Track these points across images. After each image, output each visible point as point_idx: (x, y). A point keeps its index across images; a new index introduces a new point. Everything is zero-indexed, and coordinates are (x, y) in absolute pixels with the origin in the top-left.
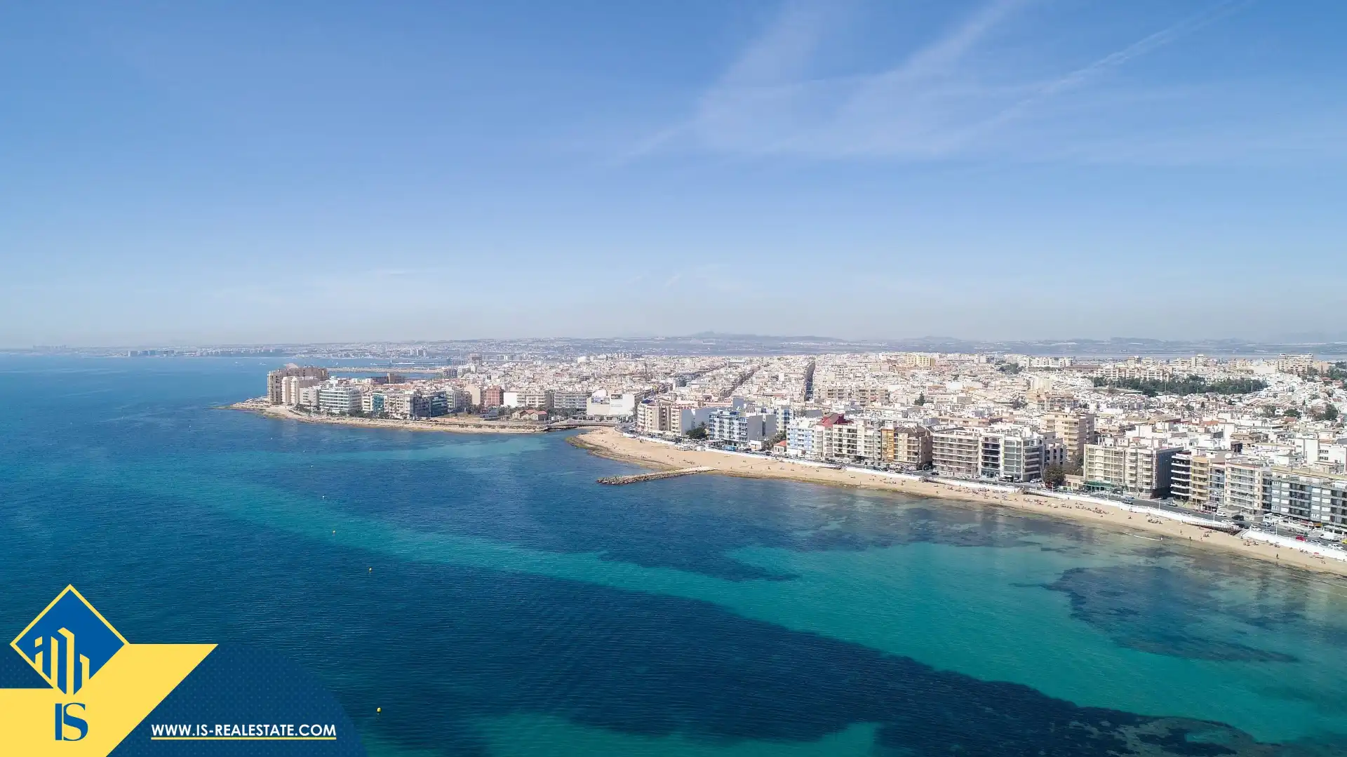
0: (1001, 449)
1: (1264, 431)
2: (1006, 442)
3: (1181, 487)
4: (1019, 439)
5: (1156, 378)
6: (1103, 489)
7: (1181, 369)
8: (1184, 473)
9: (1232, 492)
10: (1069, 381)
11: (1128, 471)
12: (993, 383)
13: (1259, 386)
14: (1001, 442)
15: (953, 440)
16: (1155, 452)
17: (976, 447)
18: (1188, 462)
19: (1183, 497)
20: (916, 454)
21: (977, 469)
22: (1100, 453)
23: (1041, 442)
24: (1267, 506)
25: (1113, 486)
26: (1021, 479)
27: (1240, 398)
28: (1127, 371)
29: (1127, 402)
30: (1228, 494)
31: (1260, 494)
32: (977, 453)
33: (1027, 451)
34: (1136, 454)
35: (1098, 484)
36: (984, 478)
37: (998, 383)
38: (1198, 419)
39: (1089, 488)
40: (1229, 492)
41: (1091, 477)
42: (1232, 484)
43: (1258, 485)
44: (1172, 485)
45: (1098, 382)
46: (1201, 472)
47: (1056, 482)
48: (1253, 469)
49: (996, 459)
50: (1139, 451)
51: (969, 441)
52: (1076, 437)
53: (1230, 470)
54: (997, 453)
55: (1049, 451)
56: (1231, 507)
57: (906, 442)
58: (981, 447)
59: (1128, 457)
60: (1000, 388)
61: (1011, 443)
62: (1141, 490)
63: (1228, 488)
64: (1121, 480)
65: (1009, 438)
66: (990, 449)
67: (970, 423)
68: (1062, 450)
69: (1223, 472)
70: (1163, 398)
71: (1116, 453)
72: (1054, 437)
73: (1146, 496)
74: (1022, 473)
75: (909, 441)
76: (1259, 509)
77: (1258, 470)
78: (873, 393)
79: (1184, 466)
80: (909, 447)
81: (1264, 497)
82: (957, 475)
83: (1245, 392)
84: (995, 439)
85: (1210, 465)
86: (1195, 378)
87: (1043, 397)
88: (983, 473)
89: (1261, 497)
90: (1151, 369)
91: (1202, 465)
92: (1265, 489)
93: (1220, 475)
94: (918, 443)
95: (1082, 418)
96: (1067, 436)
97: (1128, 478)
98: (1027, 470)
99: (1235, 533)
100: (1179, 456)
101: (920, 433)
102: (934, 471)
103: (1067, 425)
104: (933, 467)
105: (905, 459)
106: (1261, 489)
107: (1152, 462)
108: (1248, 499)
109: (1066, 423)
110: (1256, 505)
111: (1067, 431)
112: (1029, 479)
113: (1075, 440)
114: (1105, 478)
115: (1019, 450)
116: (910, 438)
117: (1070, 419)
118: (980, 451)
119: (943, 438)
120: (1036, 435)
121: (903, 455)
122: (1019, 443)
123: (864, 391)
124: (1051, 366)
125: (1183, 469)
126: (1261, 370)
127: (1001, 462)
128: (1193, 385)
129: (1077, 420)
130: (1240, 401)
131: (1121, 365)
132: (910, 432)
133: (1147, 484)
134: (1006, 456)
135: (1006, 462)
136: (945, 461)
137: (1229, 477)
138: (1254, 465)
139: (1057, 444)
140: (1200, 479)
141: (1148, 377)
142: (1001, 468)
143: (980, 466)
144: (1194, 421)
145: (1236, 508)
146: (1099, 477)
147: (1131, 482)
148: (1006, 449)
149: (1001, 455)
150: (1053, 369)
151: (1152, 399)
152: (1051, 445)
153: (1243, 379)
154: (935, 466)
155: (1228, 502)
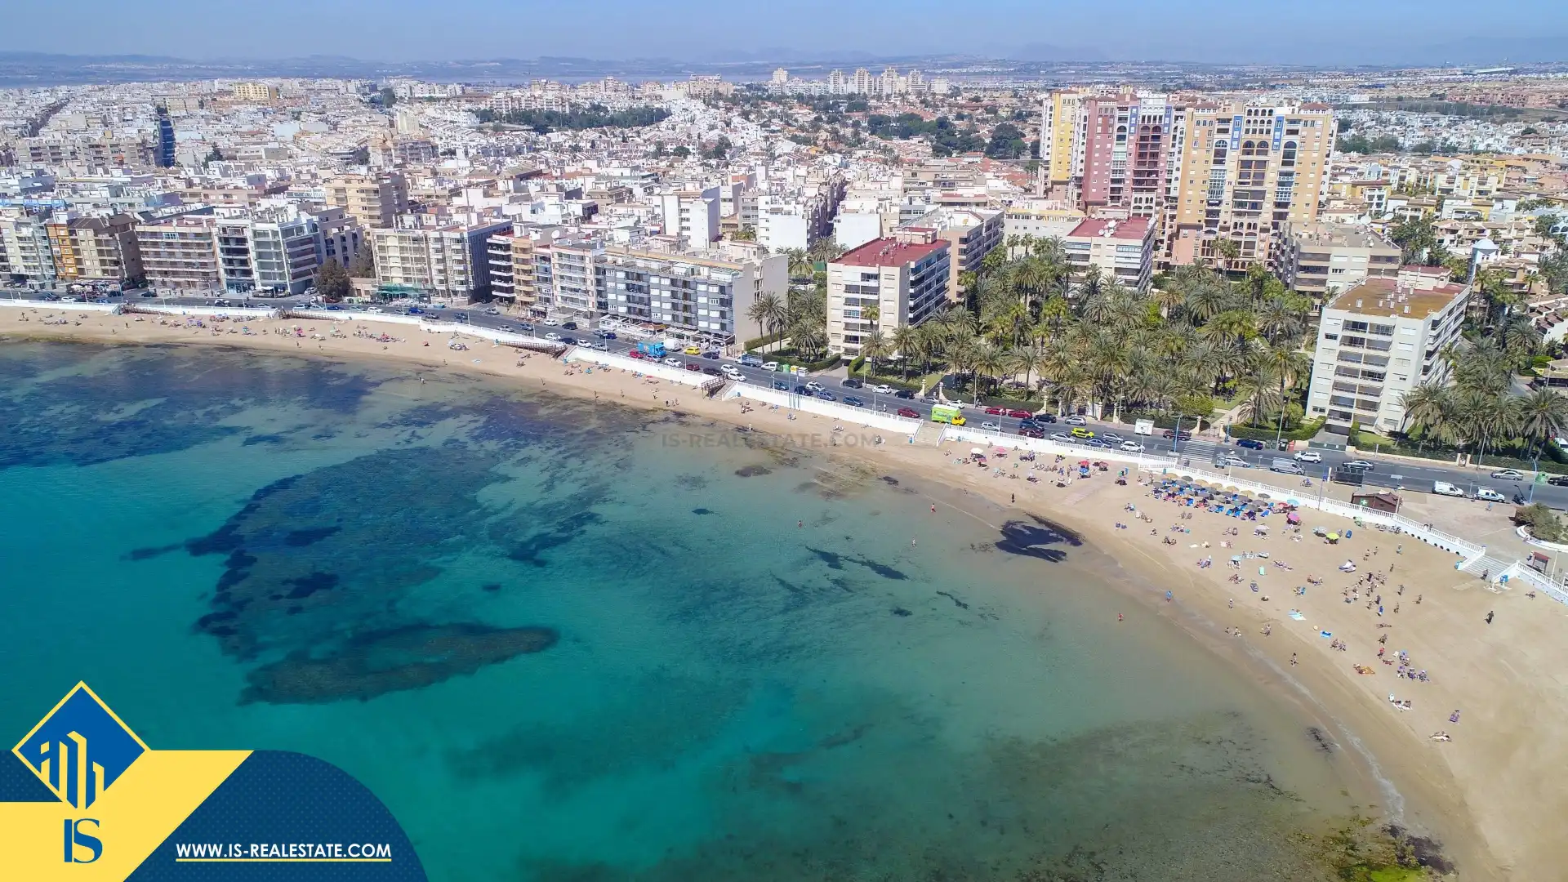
0: (250, 245)
1: (629, 184)
2: (256, 234)
3: (502, 284)
4: (275, 227)
5: (555, 109)
6: (404, 296)
7: (585, 95)
8: (504, 263)
9: (562, 288)
10: (449, 117)
11: (435, 267)
12: (344, 123)
13: (662, 115)
14: (248, 234)
15: (169, 236)
16: (466, 235)
17: (210, 245)
18: (507, 247)
19: (506, 299)
20: (117, 263)
21: (218, 280)
22: (392, 242)
23: (315, 227)
24: (602, 305)
25: (416, 290)
26: (289, 290)
27: (638, 132)
28: (523, 101)
30: (558, 292)
31: (592, 288)
32: (213, 253)
33: (290, 245)
34: (441, 240)
35: (396, 289)
36: (232, 294)
37: (350, 122)
38: (559, 170)
39: (386, 298)
40: (559, 289)
41: (386, 278)
42: (562, 277)
43: (591, 276)
44: (493, 283)
46: (525, 262)
47: (337, 293)
48: (581, 253)
49: (244, 262)
50: (445, 234)
51: (197, 235)
52: (378, 213)
53: (556, 256)
54: (246, 252)
55: (332, 241)
56: (562, 310)
57: (92, 243)
58: (218, 245)
59: (432, 245)
61: (265, 234)
62: (455, 293)
63: (557, 283)
64: (427, 281)
65: (260, 227)
66: (233, 246)
67: (235, 198)
68: (355, 236)
69: (549, 260)
70: (556, 136)
71: (415, 240)
72: (341, 217)
73: (461, 303)
74: (288, 281)
75: (98, 243)
76: (594, 310)
77: (589, 255)
79: (503, 253)
80: (100, 252)
81: (599, 293)
82: (189, 293)
83: (645, 124)
84: (240, 230)
85: (535, 250)
86: (596, 108)
87: (389, 144)
88: (230, 285)
89: (595, 293)
90: (545, 96)
91: (524, 250)
92: (599, 282)
93: (547, 265)
94: (116, 244)
95: (385, 182)
96: (366, 212)
97: (437, 277)
98: (295, 276)
99: (558, 354)
100: (497, 239)
101: (119, 226)
102: (151, 289)
103: (363, 195)
104: (146, 283)
105: (99, 274)
106: (594, 282)
107: (464, 250)
108: (580, 297)
109: (362, 191)
110: (590, 305)
111: (365, 204)
112: (299, 290)
113: (379, 218)
114: (407, 280)
115: (277, 244)
116: (100, 237)
117: (367, 185)
118: (218, 251)
119: (154, 234)
120: (304, 218)
121: (93, 267)
122: (275, 233)
124: (438, 95)
125: (503, 258)
127: (254, 265)
128: (594, 118)
129: (376, 186)
130: (639, 136)
131: (516, 93)
132: (95, 225)
133: (462, 283)
134: (260, 255)
135: (262, 266)
136: (166, 272)
137: (557, 266)
138: (584, 247)
139: (347, 228)
140: (525, 271)
141: (545, 107)
142: (256, 276)
143: (223, 276)
144: (554, 174)
145: (570, 310)
146: (397, 278)
147: (441, 282)
148: (258, 244)
149: (252, 255)
150: (439, 99)
151: (541, 138)
152: (335, 230)
153: (647, 107)
154: (152, 282)
155: (559, 303)
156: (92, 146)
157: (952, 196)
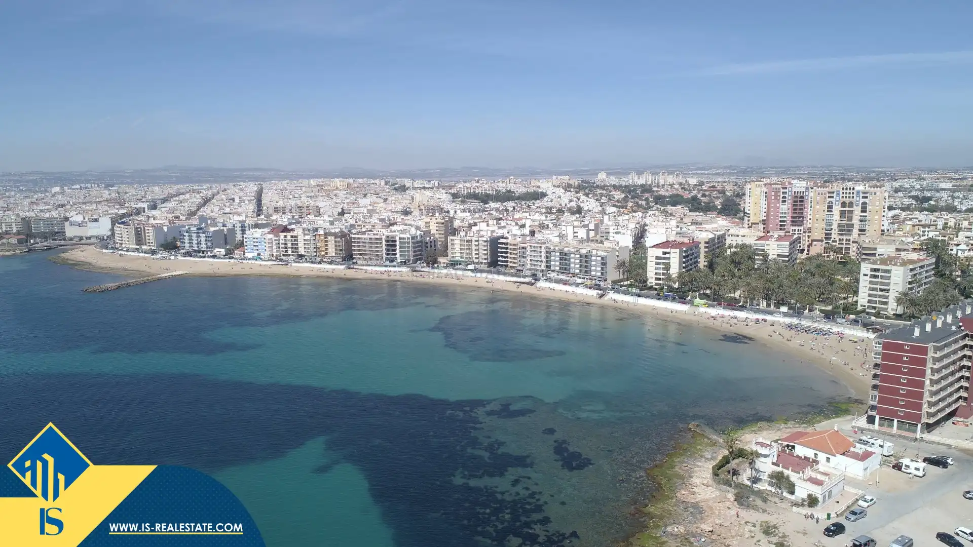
0: (397, 243)
1: (546, 223)
2: (400, 238)
3: (504, 259)
4: (409, 236)
5: (488, 192)
6: (460, 264)
7: (502, 186)
8: (505, 250)
9: (530, 260)
10: (438, 196)
11: (474, 252)
12: (390, 199)
13: (543, 195)
14: (397, 239)
15: (365, 239)
16: (489, 239)
17: (381, 243)
18: (507, 244)
19: (505, 265)
20: (341, 250)
21: (382, 257)
22: (457, 242)
23: (422, 237)
24: (548, 267)
25: (466, 262)
26: (411, 262)
27: (534, 203)
28: (472, 189)
29: (472, 208)
30: (528, 262)
31: (544, 259)
32: (382, 246)
33: (414, 243)
34: (478, 241)
35: (457, 261)
36: (387, 263)
37: (393, 198)
38: (512, 217)
39: (453, 264)
40: (529, 260)
41: (453, 257)
42: (531, 255)
43: (544, 255)
44: (499, 259)
45: (455, 196)
46: (514, 249)
47: (432, 262)
48: (540, 245)
49: (395, 250)
50: (480, 239)
51: (376, 239)
52: (443, 232)
53: (529, 247)
54: (395, 246)
55: (427, 243)
56: (530, 270)
57: (333, 242)
58: (384, 243)
59: (474, 243)
60: (394, 202)
61: (404, 239)
62: (482, 263)
63: (529, 258)
64: (470, 258)
65: (402, 236)
66: (390, 243)
67: (376, 227)
68: (435, 241)
69: (526, 249)
70: (493, 205)
71: (467, 241)
72: (430, 233)
73: (484, 267)
74: (411, 258)
75: (336, 242)
76: (544, 269)
77: (544, 246)
78: (308, 208)
79: (505, 246)
80: (336, 246)
81: (547, 261)
82: (370, 263)
83: (536, 199)
84: (394, 237)
85: (519, 245)
86: (509, 191)
87: (422, 207)
88: (387, 259)
89: (545, 262)
90: (485, 187)
91: (514, 245)
92: (547, 257)
93: (524, 251)
94: (341, 242)
95: (446, 219)
96: (437, 232)
97: (474, 256)
98: (414, 256)
99: (532, 284)
100: (502, 241)
101: (342, 235)
102: (354, 261)
103: (437, 225)
104: (353, 258)
105: (334, 254)
106: (545, 257)
107: (487, 245)
108: (539, 263)
109: (437, 223)
110: (543, 266)
111: (438, 228)
112: (415, 261)
113: (443, 234)
114: (461, 258)
115: (408, 243)
116: (337, 239)
117: (439, 220)
118: (384, 245)
119: (359, 238)
120: (419, 233)
121: (332, 251)
122: (408, 238)
123: (300, 207)
124: (426, 186)
125: (504, 248)
126: (545, 186)
127: (398, 251)
128: (508, 196)
129: (443, 221)
130: (534, 205)
131: (468, 185)
132: (335, 235)
133: (485, 259)
134: (400, 247)
135: (401, 251)
136: (361, 254)
137: (529, 251)
138: (542, 243)
139: (432, 238)
140: (514, 254)
141: (483, 192)
142: (398, 256)
143: (384, 256)
144: (509, 219)
145: (533, 269)
146: (458, 257)
147: (476, 258)
148: (400, 243)
149: (398, 247)
150: (428, 188)
151: (486, 206)
152: (428, 238)
153: (534, 191)
154: (354, 258)
155: (529, 266)
156: (298, 207)
157: (701, 228)
